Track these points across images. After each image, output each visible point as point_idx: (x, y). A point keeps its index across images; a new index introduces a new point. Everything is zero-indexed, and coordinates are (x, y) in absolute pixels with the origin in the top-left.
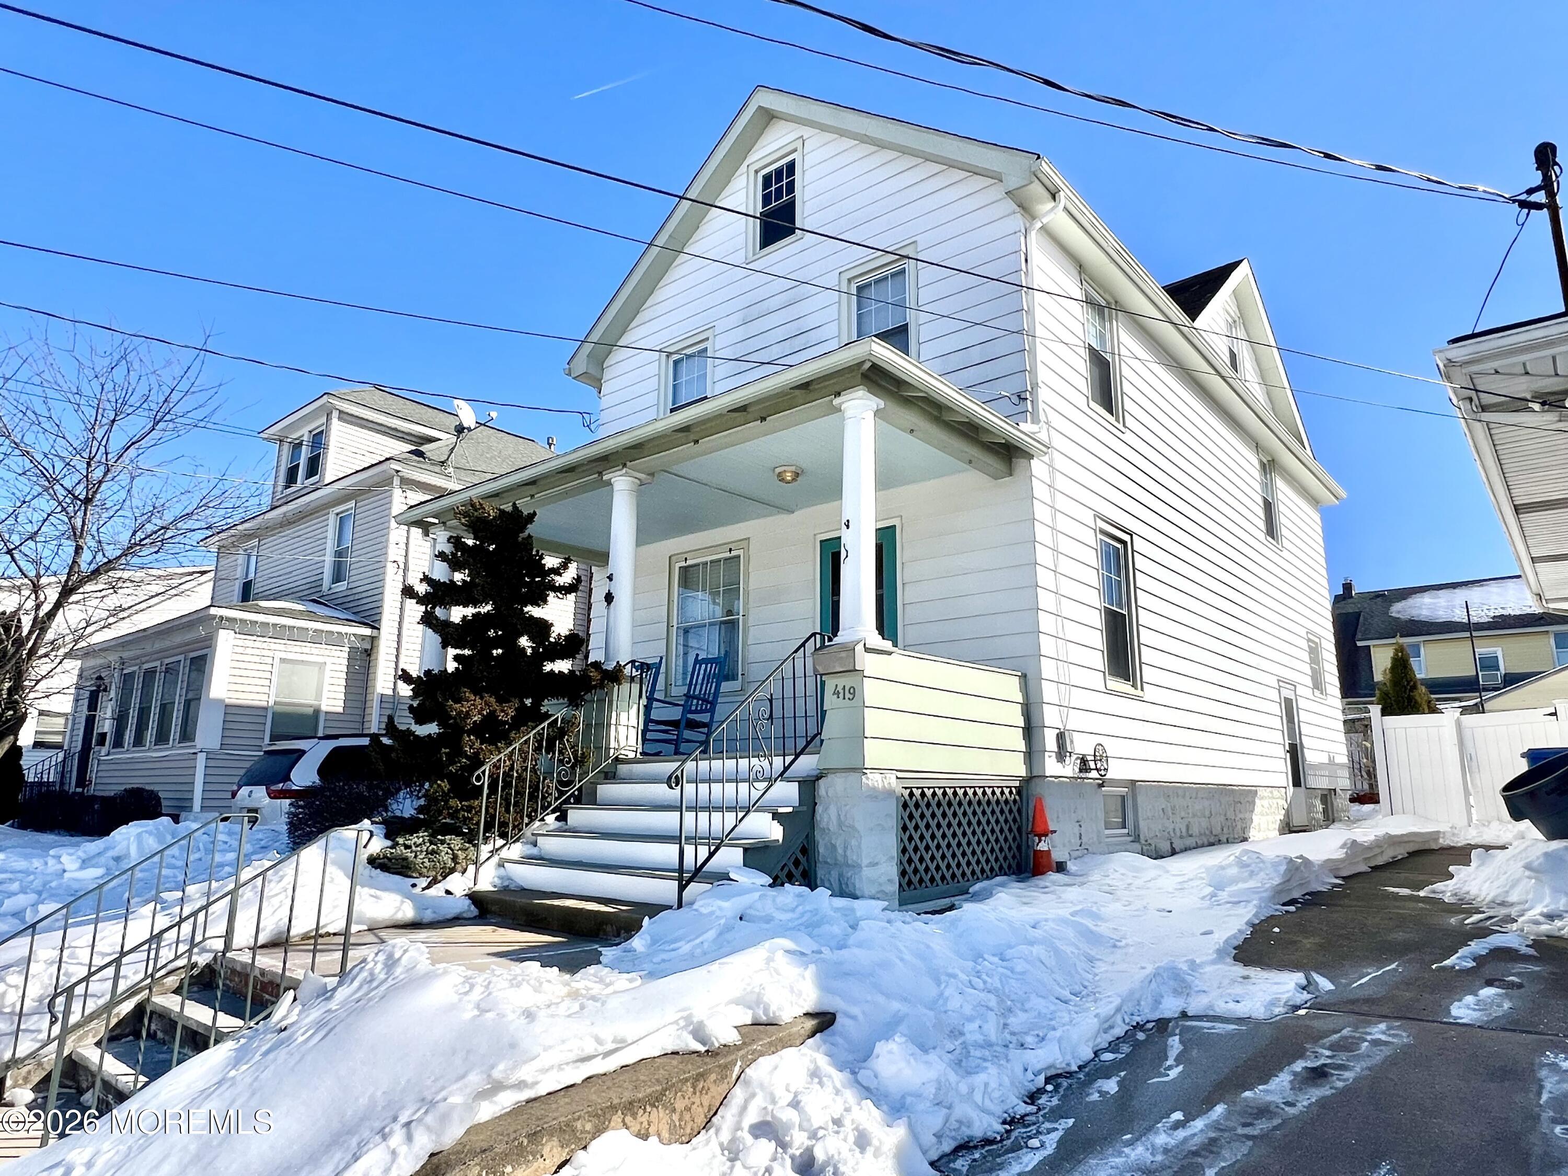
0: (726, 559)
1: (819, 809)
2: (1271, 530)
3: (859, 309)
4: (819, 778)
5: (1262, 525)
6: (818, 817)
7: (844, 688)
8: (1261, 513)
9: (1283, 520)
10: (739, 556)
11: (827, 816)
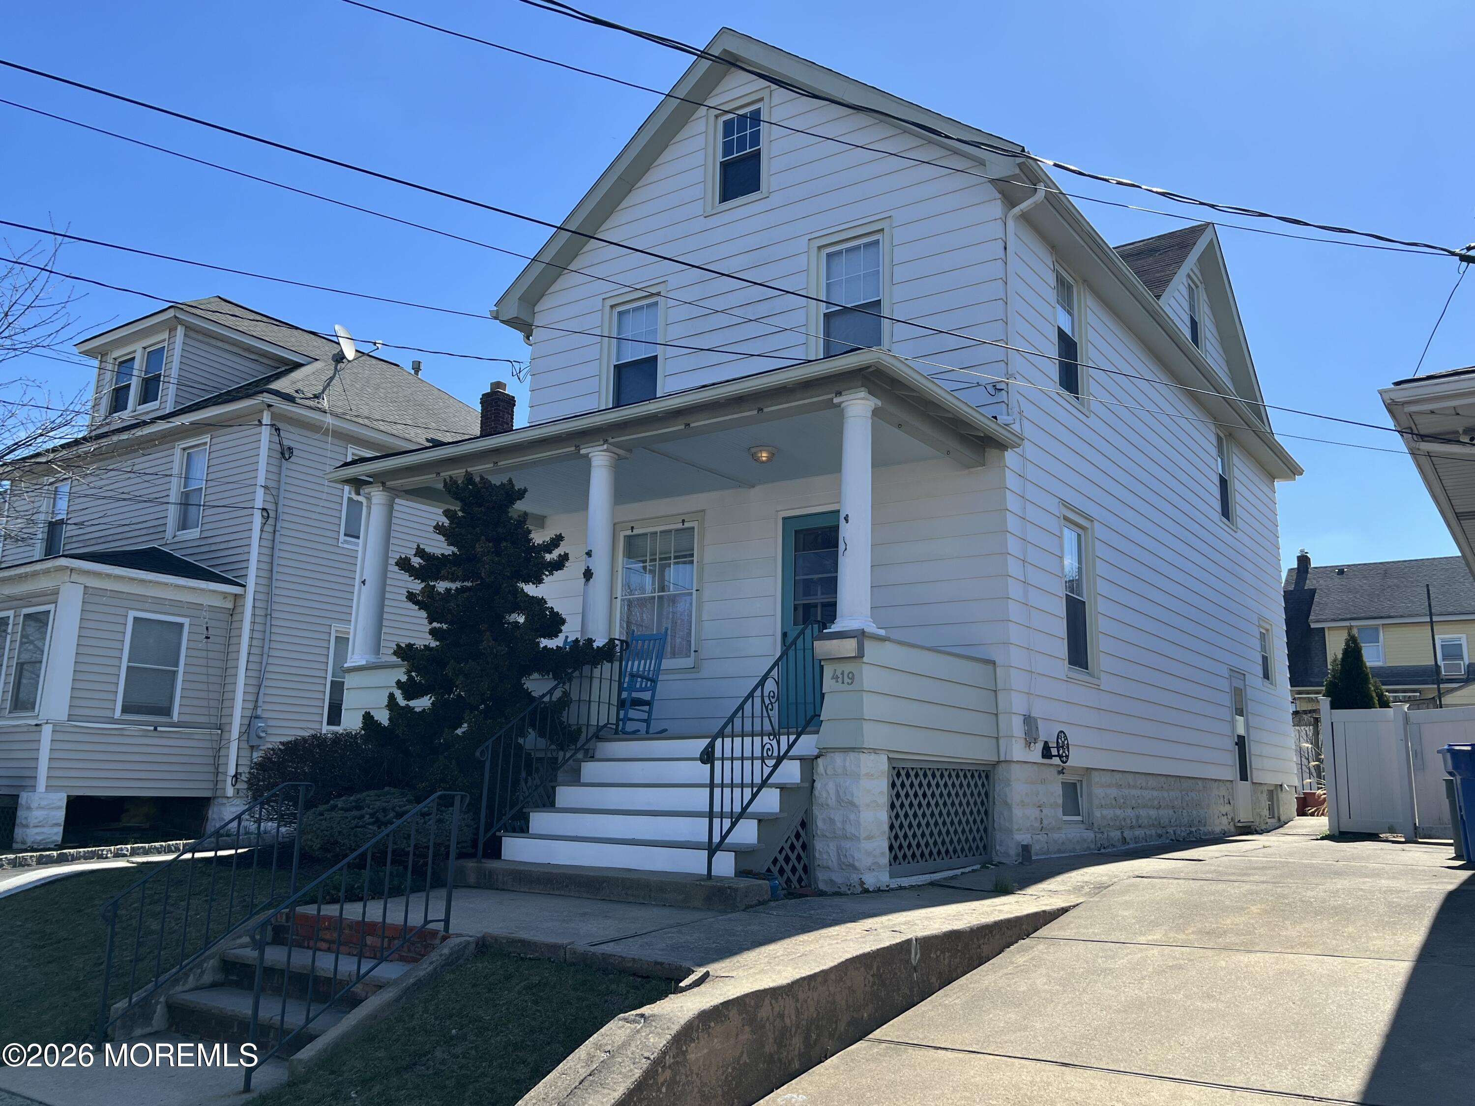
0: (677, 530)
1: (818, 785)
2: (1226, 512)
3: (828, 279)
4: (817, 757)
5: (1217, 505)
6: (816, 793)
7: (843, 674)
8: (1216, 491)
9: (1238, 498)
10: (693, 528)
11: (825, 790)
